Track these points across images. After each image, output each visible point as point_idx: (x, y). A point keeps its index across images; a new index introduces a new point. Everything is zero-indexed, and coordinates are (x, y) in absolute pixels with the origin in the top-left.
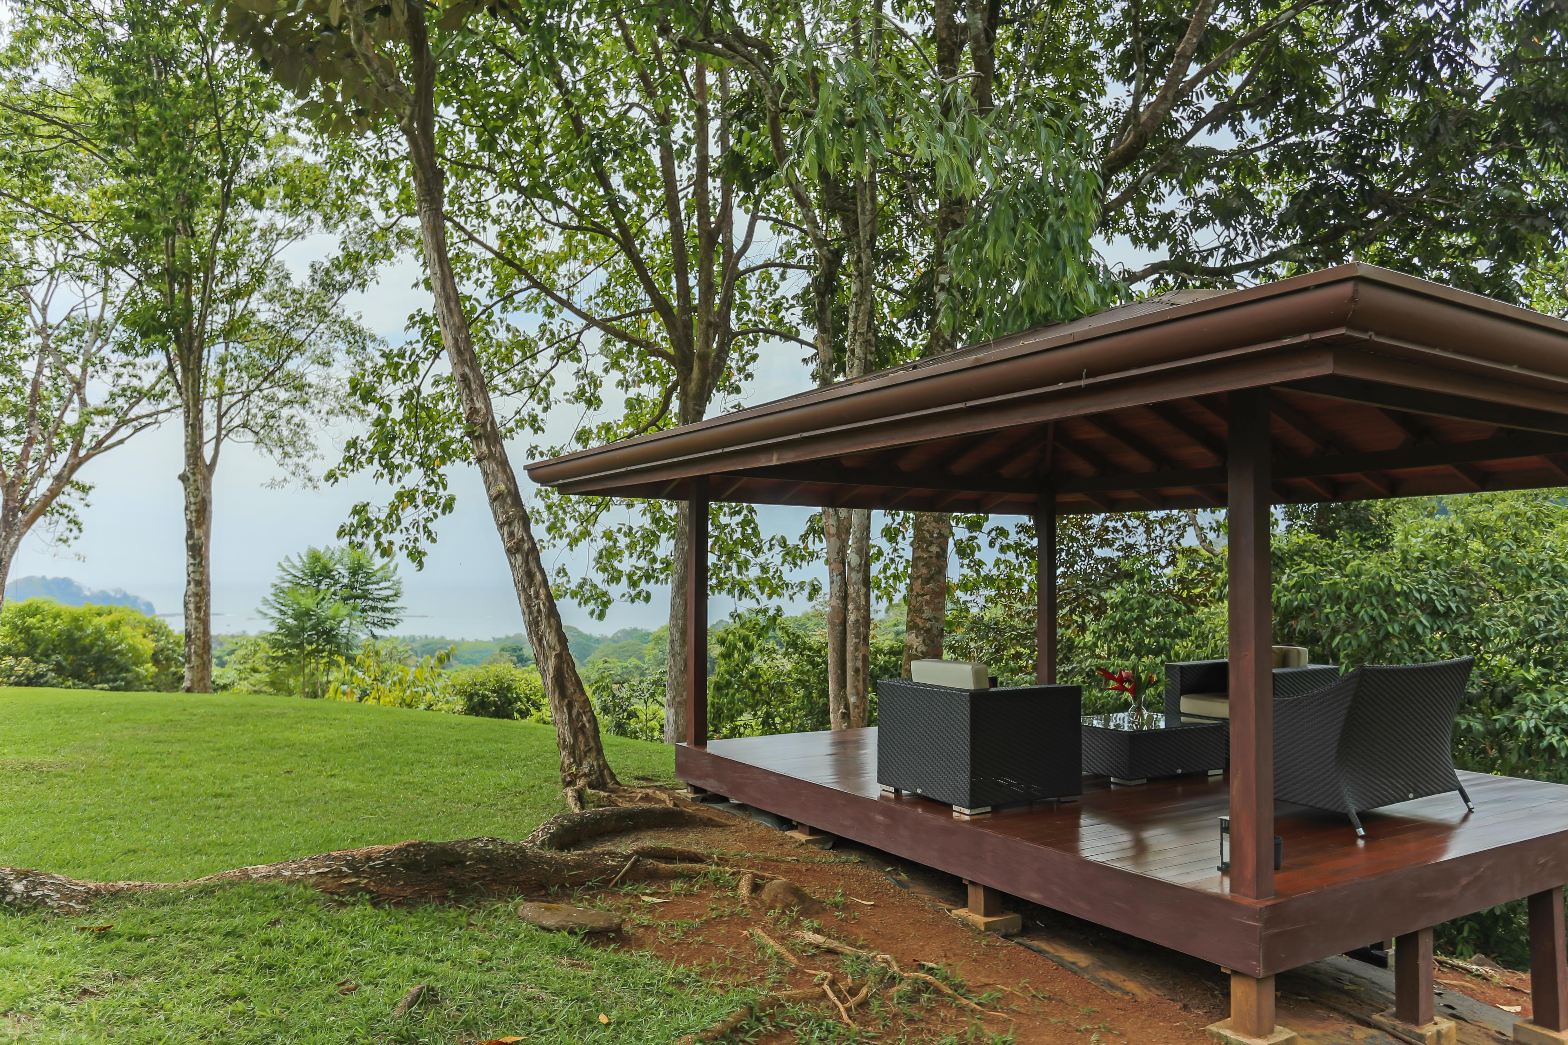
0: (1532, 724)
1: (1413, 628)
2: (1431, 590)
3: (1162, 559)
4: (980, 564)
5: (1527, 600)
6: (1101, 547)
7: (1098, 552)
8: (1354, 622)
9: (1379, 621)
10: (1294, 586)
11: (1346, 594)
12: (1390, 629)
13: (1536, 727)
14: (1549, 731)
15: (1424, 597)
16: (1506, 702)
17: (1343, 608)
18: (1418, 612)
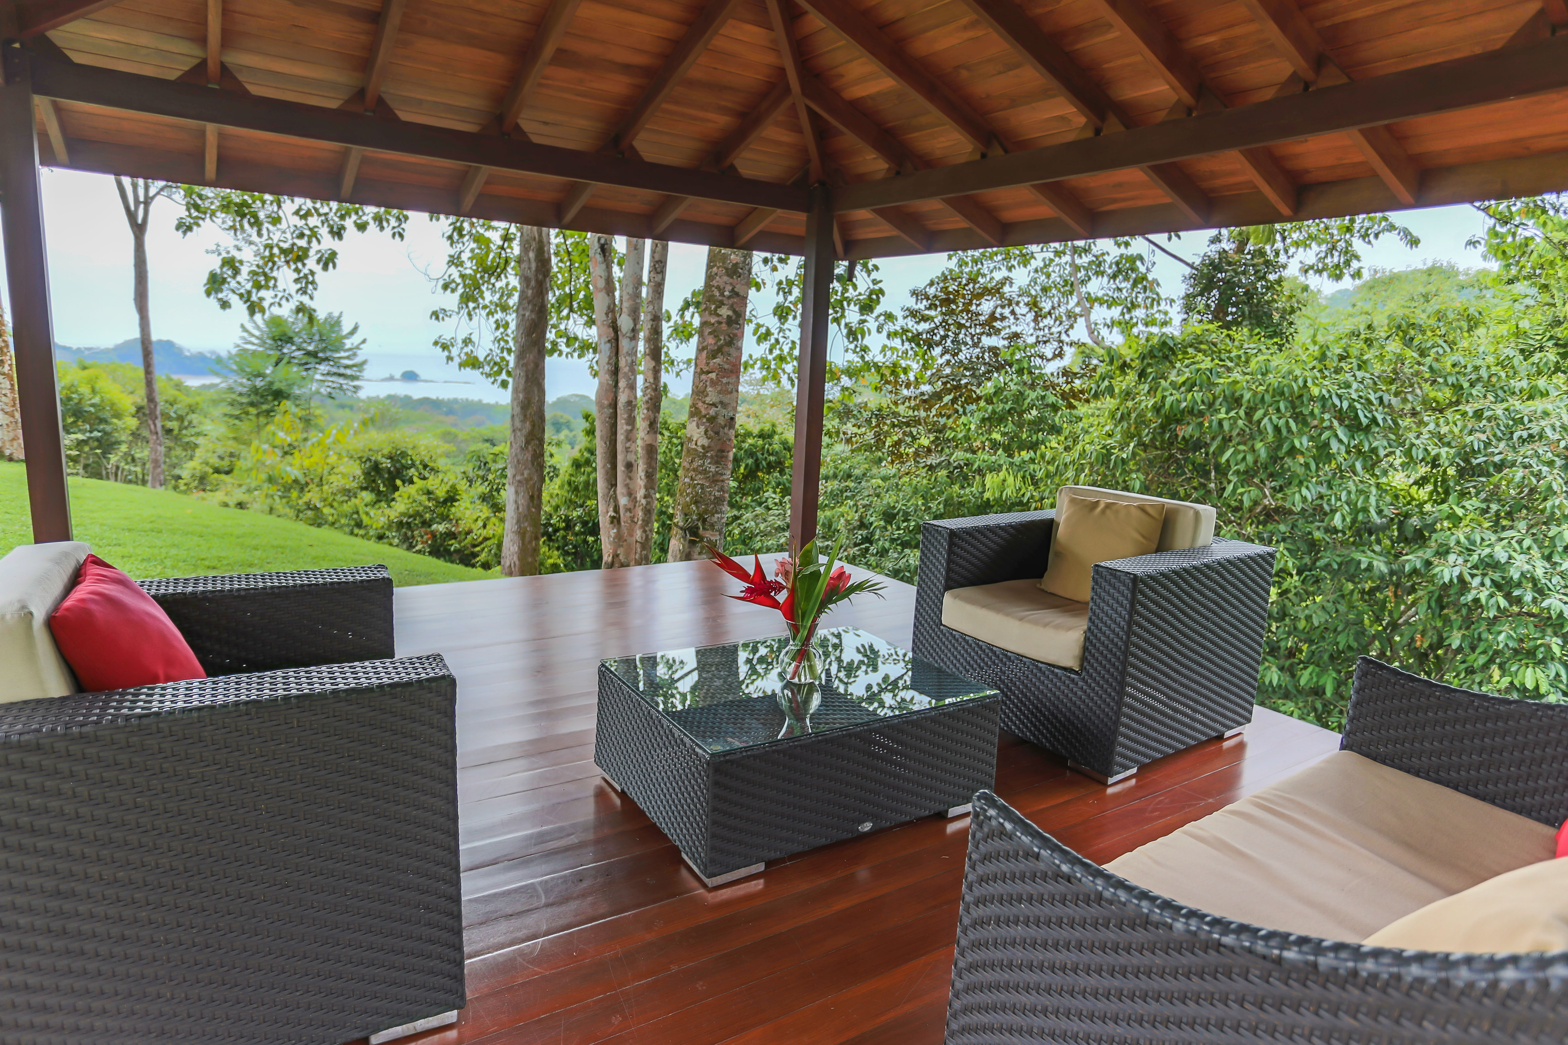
0: (1456, 572)
1: (1327, 445)
2: (1354, 396)
3: (1048, 351)
4: (865, 349)
5: (1464, 415)
6: (989, 335)
7: (987, 341)
8: (1254, 431)
9: (1284, 432)
10: (1184, 383)
11: (1247, 396)
12: (1297, 443)
13: (1460, 578)
14: (1476, 582)
15: (1345, 405)
16: (1419, 538)
17: (1242, 413)
18: (1336, 423)
